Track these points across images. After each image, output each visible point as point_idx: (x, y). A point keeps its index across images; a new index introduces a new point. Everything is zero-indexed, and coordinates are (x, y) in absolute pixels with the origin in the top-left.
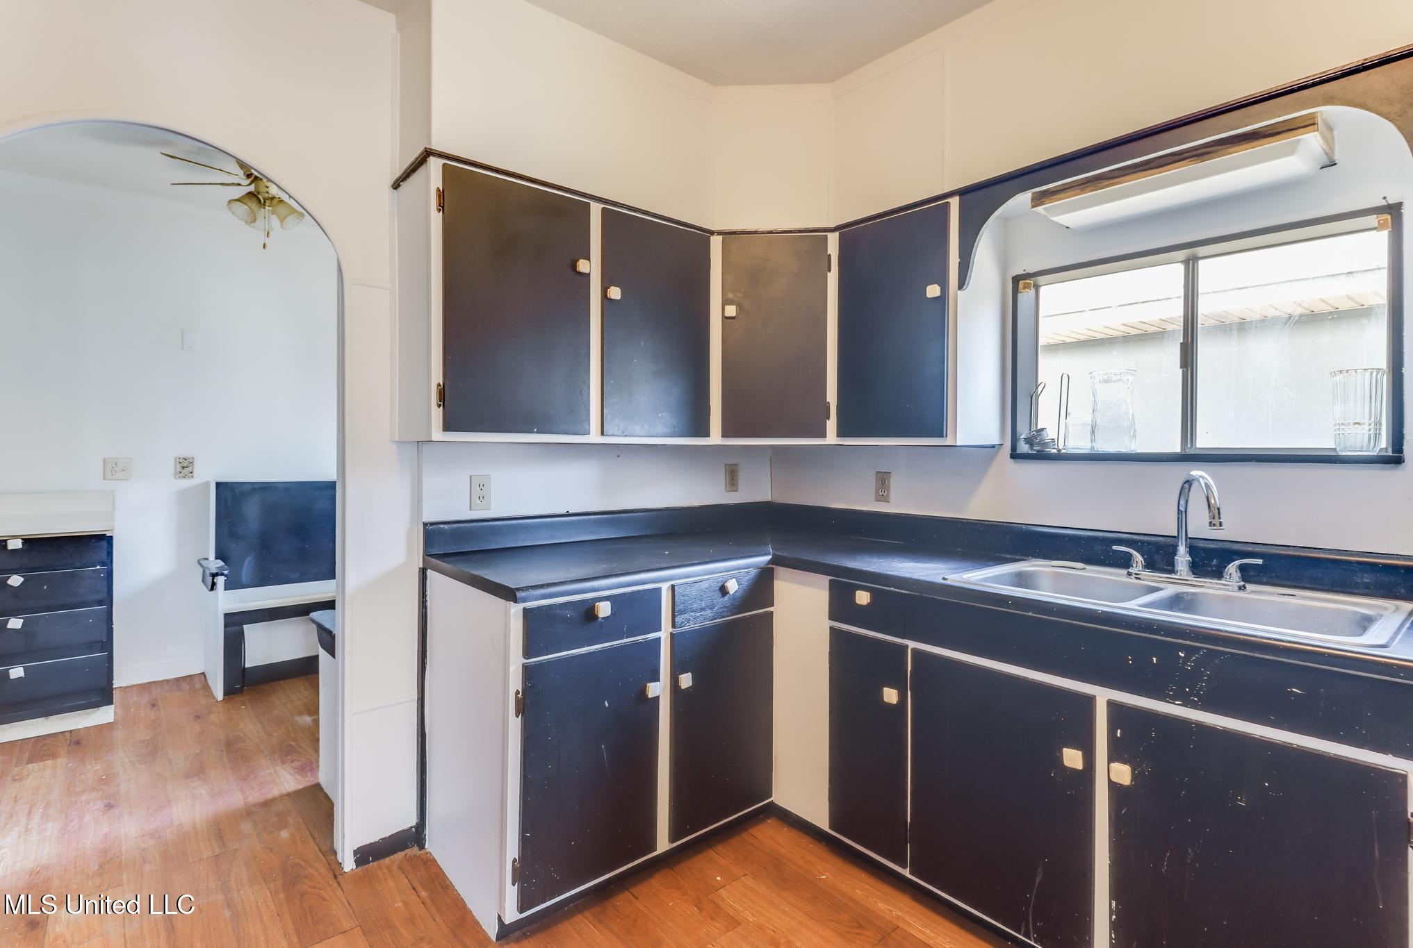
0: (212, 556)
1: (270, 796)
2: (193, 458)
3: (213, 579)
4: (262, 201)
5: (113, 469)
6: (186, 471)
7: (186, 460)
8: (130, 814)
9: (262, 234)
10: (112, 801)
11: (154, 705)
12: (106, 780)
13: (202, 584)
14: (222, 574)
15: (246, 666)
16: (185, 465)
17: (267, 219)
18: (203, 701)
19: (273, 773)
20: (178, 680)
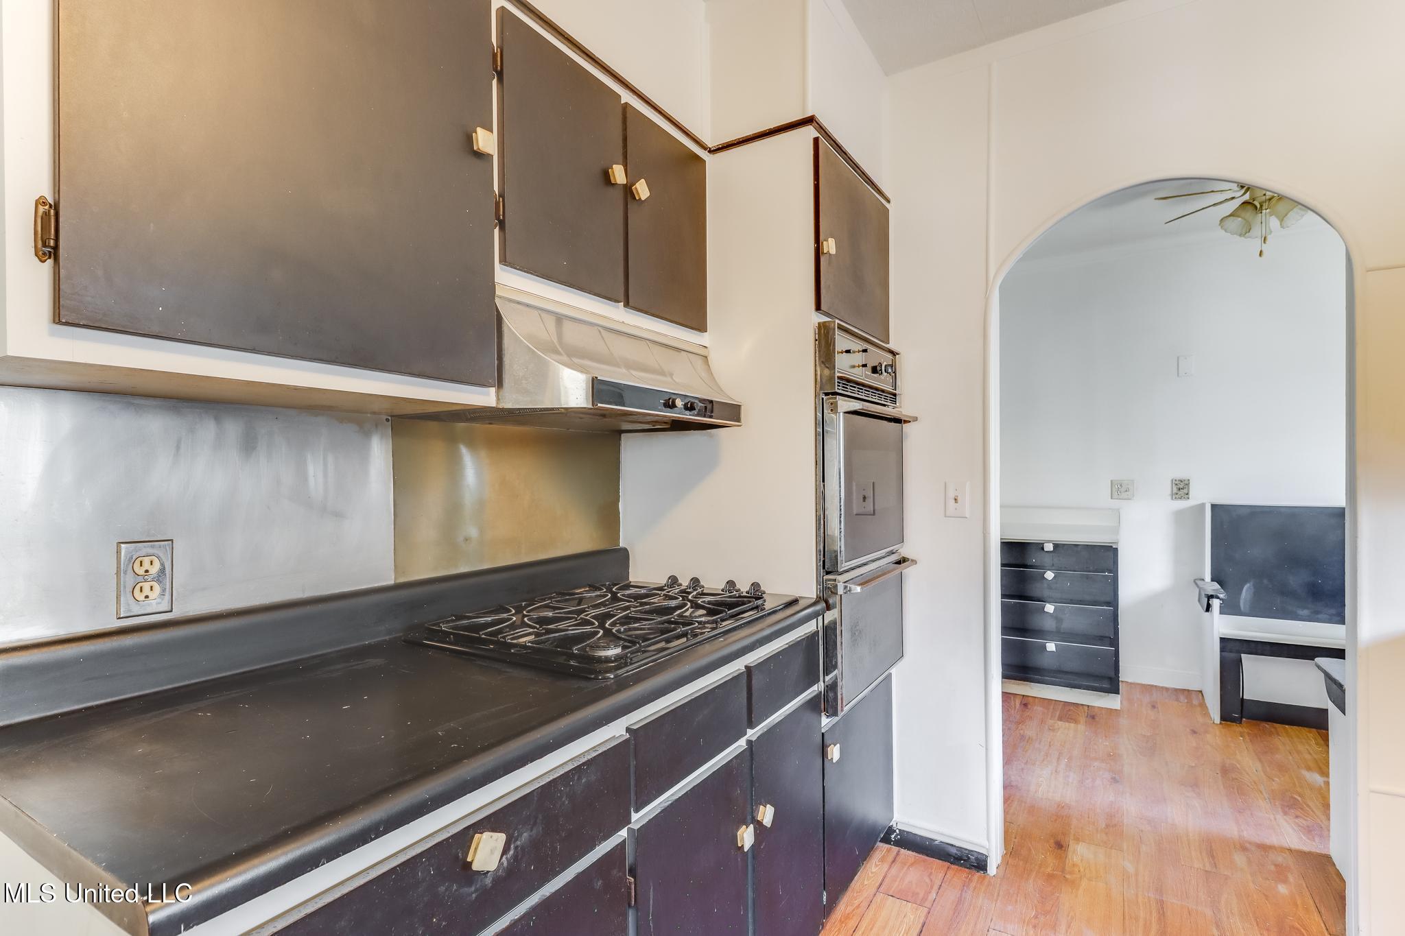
0: (1208, 577)
1: (1268, 842)
2: (1189, 480)
3: (1208, 600)
4: (1258, 206)
5: (1120, 489)
6: (1182, 492)
7: (1181, 481)
8: (1131, 794)
9: (1258, 241)
10: (1117, 777)
11: (1154, 707)
12: (1113, 757)
13: (1198, 603)
14: (1218, 598)
15: (1245, 698)
16: (1181, 487)
17: (1264, 224)
18: (1201, 720)
19: (1272, 819)
20: (1176, 690)
